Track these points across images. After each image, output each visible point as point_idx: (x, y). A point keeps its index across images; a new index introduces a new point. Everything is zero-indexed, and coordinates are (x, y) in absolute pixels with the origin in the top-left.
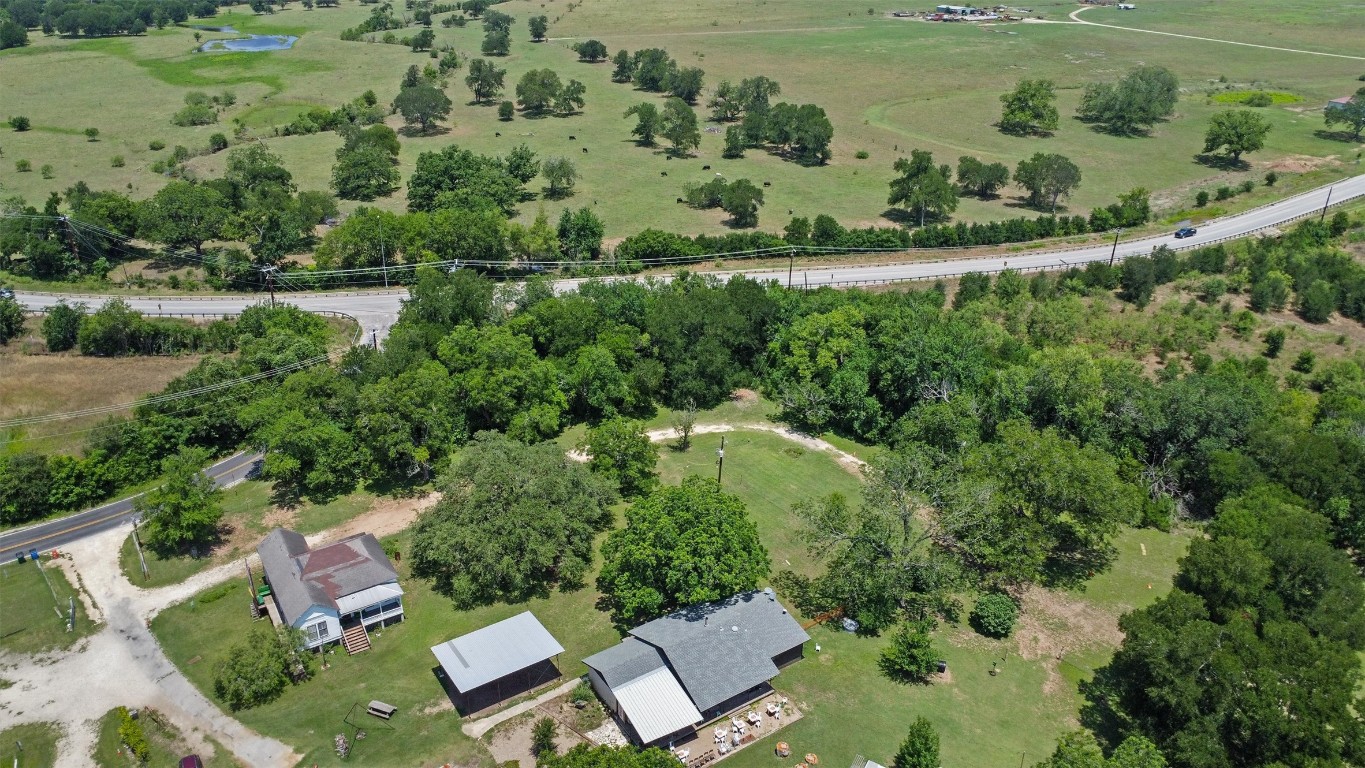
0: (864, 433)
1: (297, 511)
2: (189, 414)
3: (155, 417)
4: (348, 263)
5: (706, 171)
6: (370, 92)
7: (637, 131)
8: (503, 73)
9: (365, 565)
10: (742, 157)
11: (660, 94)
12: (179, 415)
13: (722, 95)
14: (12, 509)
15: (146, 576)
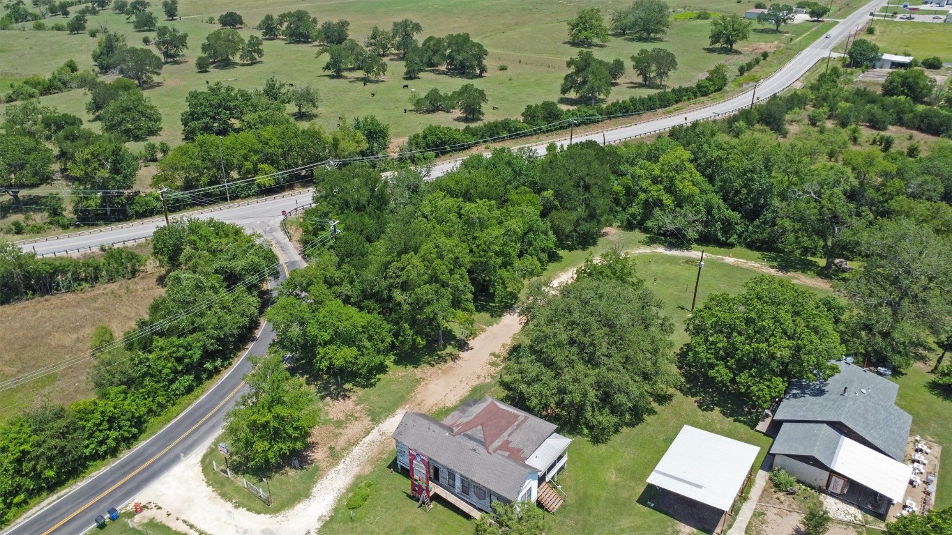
0: (727, 239)
1: (354, 398)
2: (194, 331)
3: (161, 342)
4: (188, 185)
5: (405, 89)
6: (71, 61)
7: (328, 67)
8: (186, 36)
9: (526, 423)
10: (418, 78)
11: (311, 45)
12: (182, 335)
13: (374, 37)
14: (51, 473)
15: (267, 502)
